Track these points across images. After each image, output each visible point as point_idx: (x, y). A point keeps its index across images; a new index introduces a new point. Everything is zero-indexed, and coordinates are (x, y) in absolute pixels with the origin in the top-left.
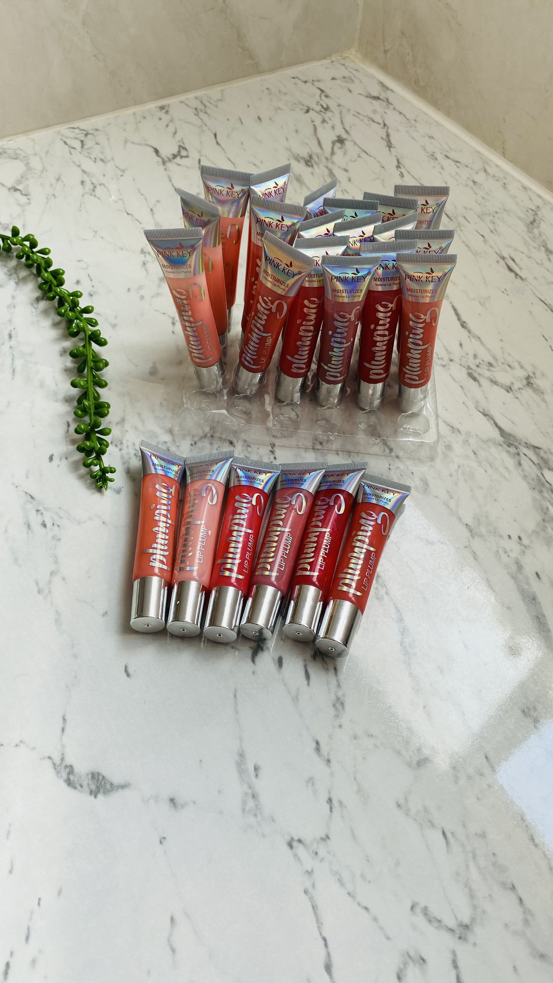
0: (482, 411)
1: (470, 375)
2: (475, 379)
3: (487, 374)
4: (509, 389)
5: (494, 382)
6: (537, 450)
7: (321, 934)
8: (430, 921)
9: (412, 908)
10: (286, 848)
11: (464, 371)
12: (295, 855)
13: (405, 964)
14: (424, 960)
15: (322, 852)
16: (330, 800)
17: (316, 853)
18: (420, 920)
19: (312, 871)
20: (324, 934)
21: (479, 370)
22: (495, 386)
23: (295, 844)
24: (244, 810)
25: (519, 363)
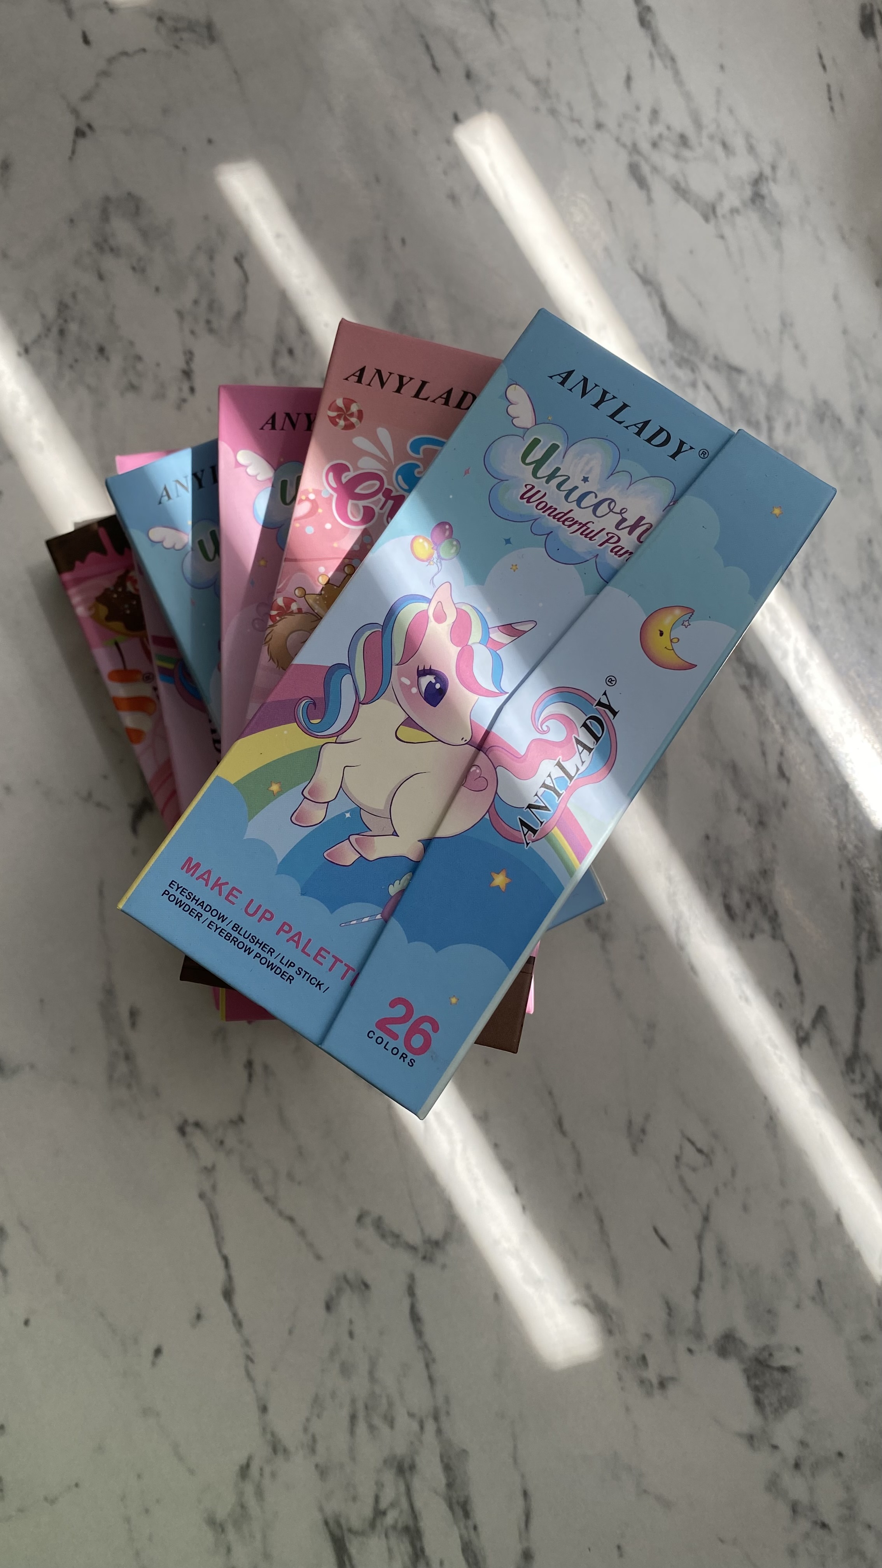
0: (641, 270)
1: (634, 171)
2: (642, 183)
3: (671, 166)
4: (709, 212)
5: (681, 191)
6: (735, 375)
7: (220, 1251)
8: (383, 1236)
9: (360, 1218)
10: (174, 1135)
11: (623, 158)
12: (189, 1146)
13: (339, 1290)
14: (366, 1286)
15: (231, 1140)
16: (249, 1064)
17: (222, 1143)
18: (369, 1234)
19: (214, 1167)
20: (226, 1251)
21: (656, 157)
22: (682, 204)
23: (189, 1129)
24: (110, 1078)
25: (748, 136)
